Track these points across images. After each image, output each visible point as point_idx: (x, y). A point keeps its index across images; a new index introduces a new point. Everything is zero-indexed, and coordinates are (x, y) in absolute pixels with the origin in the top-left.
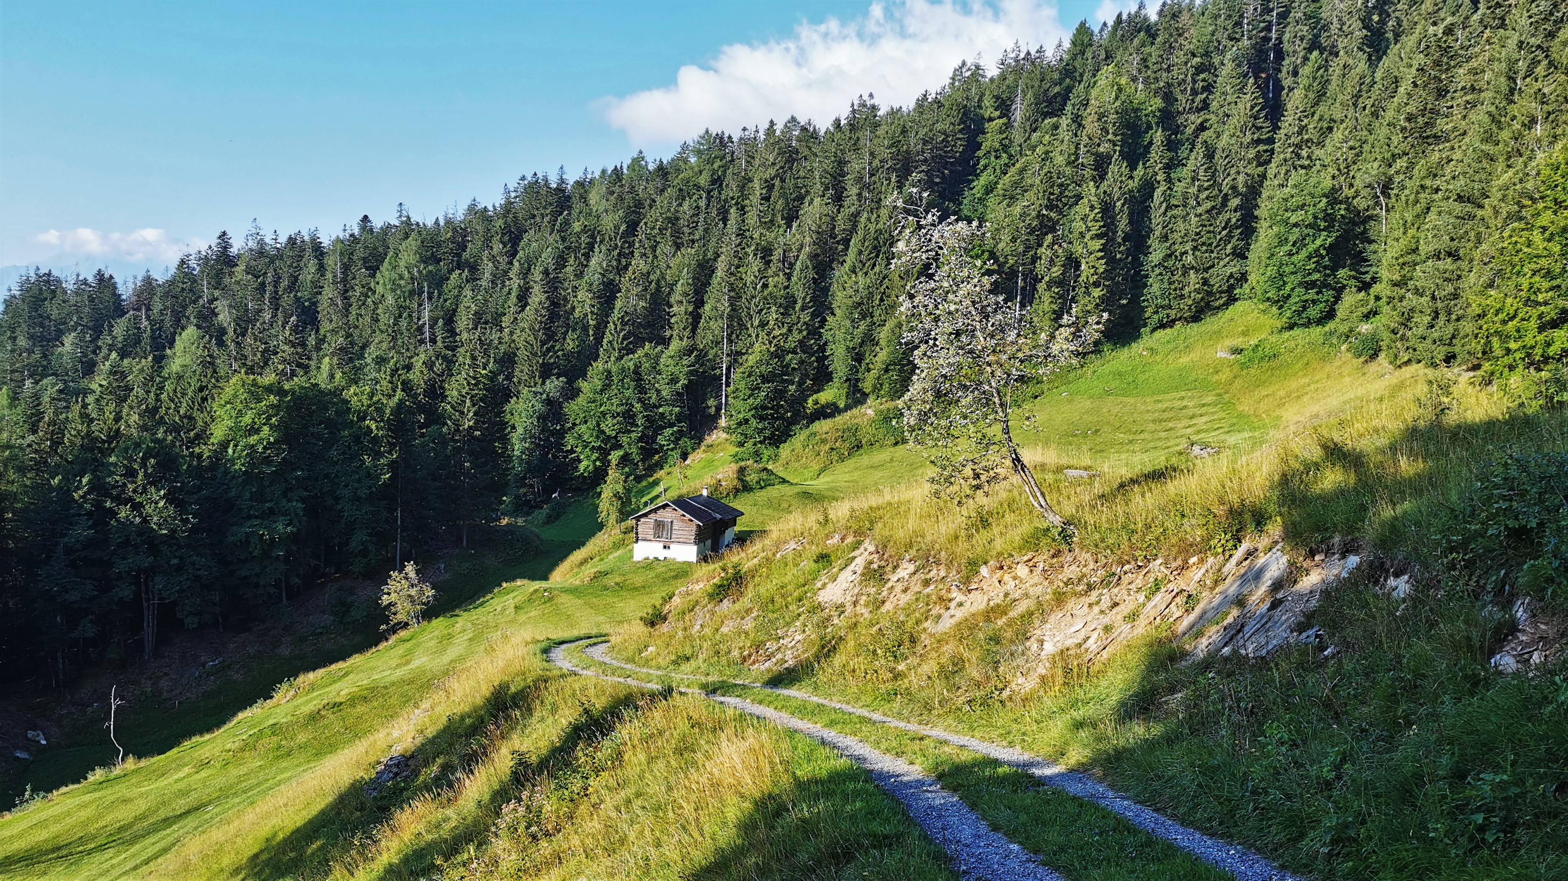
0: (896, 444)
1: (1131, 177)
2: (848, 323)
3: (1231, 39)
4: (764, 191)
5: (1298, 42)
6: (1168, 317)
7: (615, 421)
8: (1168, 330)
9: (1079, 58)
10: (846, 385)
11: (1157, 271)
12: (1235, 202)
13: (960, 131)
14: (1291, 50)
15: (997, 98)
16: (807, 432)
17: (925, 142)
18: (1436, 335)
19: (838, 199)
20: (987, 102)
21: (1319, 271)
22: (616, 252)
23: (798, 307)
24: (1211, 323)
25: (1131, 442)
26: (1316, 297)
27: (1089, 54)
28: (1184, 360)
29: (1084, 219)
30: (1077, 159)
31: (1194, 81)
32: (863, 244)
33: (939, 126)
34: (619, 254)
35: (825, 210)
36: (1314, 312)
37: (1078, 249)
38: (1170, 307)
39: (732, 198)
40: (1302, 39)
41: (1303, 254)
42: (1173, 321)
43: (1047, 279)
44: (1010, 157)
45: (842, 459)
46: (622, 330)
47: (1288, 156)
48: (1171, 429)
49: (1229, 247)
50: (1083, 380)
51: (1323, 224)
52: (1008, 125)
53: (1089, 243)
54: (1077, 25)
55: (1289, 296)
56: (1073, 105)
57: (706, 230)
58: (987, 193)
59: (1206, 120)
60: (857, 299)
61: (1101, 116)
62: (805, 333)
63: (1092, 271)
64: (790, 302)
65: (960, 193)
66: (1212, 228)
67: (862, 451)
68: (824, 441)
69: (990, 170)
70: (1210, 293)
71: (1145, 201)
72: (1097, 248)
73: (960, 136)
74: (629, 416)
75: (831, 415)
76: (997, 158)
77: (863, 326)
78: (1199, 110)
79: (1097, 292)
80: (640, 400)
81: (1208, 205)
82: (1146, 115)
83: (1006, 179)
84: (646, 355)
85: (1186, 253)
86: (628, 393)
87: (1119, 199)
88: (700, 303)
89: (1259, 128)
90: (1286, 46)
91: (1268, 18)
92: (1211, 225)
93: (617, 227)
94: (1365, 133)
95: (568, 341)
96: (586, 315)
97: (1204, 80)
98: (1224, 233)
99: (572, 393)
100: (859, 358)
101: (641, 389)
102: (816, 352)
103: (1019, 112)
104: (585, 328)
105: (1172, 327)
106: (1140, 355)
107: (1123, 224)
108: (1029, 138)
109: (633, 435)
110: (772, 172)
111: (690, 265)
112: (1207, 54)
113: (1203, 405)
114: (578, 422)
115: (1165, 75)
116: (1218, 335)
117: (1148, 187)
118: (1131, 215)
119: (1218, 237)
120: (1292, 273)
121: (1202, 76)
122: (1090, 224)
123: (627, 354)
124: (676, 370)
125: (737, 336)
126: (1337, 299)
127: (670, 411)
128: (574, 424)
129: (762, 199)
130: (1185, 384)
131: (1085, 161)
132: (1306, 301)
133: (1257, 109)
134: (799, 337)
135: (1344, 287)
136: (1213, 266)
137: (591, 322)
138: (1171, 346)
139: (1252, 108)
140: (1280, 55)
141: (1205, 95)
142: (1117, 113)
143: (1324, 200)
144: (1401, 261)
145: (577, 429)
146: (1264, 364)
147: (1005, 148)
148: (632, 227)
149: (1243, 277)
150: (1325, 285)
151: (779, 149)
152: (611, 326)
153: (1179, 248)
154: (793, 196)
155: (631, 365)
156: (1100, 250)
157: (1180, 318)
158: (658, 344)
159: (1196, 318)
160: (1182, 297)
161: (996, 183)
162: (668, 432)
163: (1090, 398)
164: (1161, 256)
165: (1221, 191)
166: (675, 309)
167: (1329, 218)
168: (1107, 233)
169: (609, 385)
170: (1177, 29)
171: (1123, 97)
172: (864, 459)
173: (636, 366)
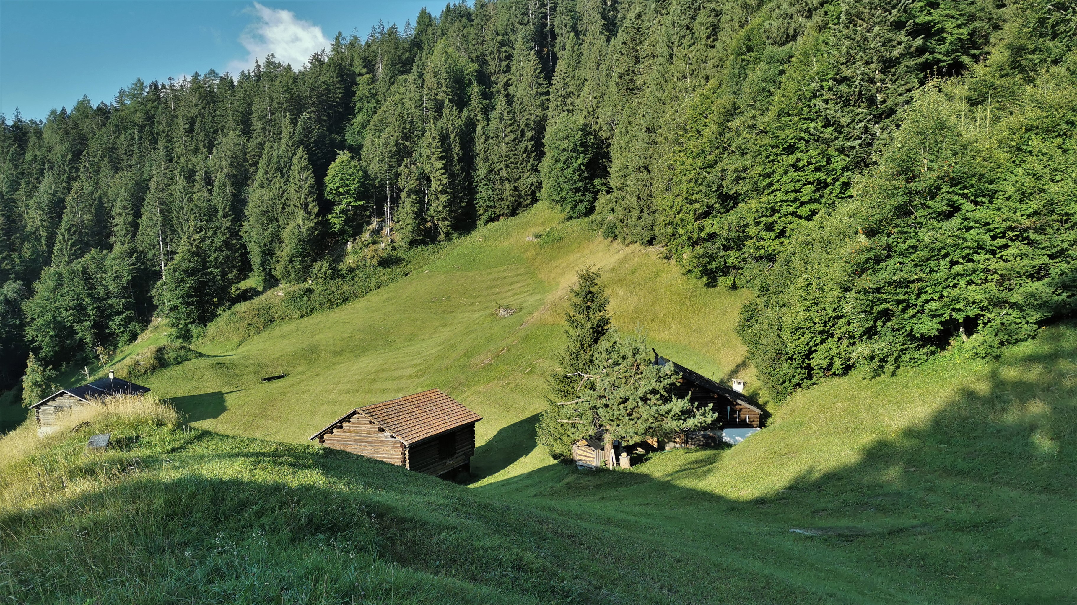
0: (302, 317)
1: (460, 117)
2: (259, 226)
3: (521, 24)
4: (187, 126)
5: (564, 28)
6: (495, 213)
7: (69, 313)
8: (496, 223)
9: (424, 33)
10: (263, 274)
11: (484, 182)
12: (529, 134)
13: (338, 82)
14: (560, 32)
15: (364, 59)
16: (229, 312)
17: (312, 90)
18: (643, 224)
19: (247, 131)
20: (357, 62)
21: (581, 181)
22: (65, 177)
23: (220, 215)
24: (524, 217)
25: (471, 304)
26: (581, 198)
27: (429, 32)
28: (507, 243)
29: (429, 146)
30: (422, 104)
31: (499, 52)
32: (268, 166)
33: (321, 79)
34: (68, 178)
35: (236, 140)
36: (582, 208)
37: (427, 168)
38: (495, 207)
39: (163, 132)
40: (566, 26)
41: (570, 170)
42: (499, 216)
43: (406, 189)
44: (378, 102)
45: (258, 332)
46: (69, 239)
47: (559, 103)
48: (498, 293)
49: (529, 165)
50: (439, 261)
51: (581, 149)
52: (374, 80)
53: (435, 163)
54: (420, 11)
55: (565, 198)
56: (418, 66)
57: (141, 157)
58: (364, 127)
59: (510, 79)
60: (264, 209)
61: (436, 74)
62: (227, 235)
63: (438, 183)
64: (213, 211)
65: (344, 128)
66: (516, 152)
67: (274, 324)
68: (242, 319)
69: (363, 111)
70: (520, 197)
71: (471, 133)
72: (440, 167)
73: (338, 86)
74: (81, 308)
75: (251, 298)
76: (368, 102)
77: (271, 228)
78: (505, 72)
79: (443, 198)
80: (89, 295)
81: (513, 136)
82: (467, 75)
83: (376, 117)
84: (93, 258)
85: (501, 169)
86: (78, 290)
87: (452, 132)
88: (138, 215)
89: (541, 84)
90: (556, 30)
91: (544, 11)
92: (516, 150)
93: (63, 156)
94: (604, 88)
95: (25, 250)
96: (37, 229)
97: (506, 51)
98: (525, 155)
99: (28, 292)
100: (271, 253)
101: (90, 287)
102: (239, 249)
103: (381, 69)
104: (38, 239)
105: (498, 220)
106: (478, 241)
107: (456, 149)
108: (389, 88)
109: (87, 324)
110: (195, 111)
111: (127, 185)
112: (506, 34)
113: (518, 275)
114: (36, 316)
115: (480, 47)
116: (527, 225)
117: (471, 125)
118: (462, 144)
119: (521, 158)
120: (565, 182)
121: (504, 49)
122: (433, 150)
123: (77, 258)
124: (120, 269)
125: (171, 240)
126: (595, 199)
127: (117, 302)
128: (33, 319)
129: (186, 132)
130: (507, 260)
131: (427, 105)
132: (576, 201)
133: (538, 71)
134: (224, 238)
135: (598, 191)
136: (520, 178)
137: (43, 234)
138: (498, 234)
139: (535, 71)
140: (554, 36)
141: (507, 62)
142: (447, 72)
143: (580, 133)
144: (620, 173)
145: (35, 322)
146: (555, 244)
147: (373, 96)
148: (77, 155)
149: (540, 185)
150: (586, 189)
151: (200, 94)
152: (60, 237)
153: (497, 167)
154: (212, 130)
155: (80, 267)
156: (442, 168)
157: (503, 214)
158: (102, 249)
159: (513, 213)
160: (502, 199)
161: (369, 121)
162: (117, 319)
163: (444, 273)
164: (485, 171)
165: (519, 126)
166: (117, 220)
167: (584, 145)
168: (446, 157)
169: (61, 285)
170: (485, 16)
171: (450, 61)
172: (276, 331)
173: (84, 268)
